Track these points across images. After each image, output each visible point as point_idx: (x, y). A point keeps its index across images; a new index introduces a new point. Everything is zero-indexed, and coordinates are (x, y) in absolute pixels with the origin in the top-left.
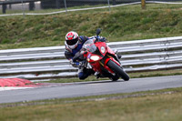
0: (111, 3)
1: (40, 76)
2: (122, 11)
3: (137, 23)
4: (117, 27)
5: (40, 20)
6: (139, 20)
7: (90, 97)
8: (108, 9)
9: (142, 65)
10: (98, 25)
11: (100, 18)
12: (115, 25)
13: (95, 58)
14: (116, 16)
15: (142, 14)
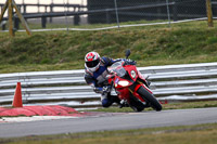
0: (172, 18)
1: (85, 104)
2: (185, 28)
3: (203, 42)
4: (178, 47)
5: (87, 37)
6: (204, 39)
7: (146, 129)
8: (168, 26)
9: (207, 93)
10: (156, 44)
11: (158, 36)
12: (176, 44)
13: (125, 83)
14: (178, 34)
15: (208, 32)
